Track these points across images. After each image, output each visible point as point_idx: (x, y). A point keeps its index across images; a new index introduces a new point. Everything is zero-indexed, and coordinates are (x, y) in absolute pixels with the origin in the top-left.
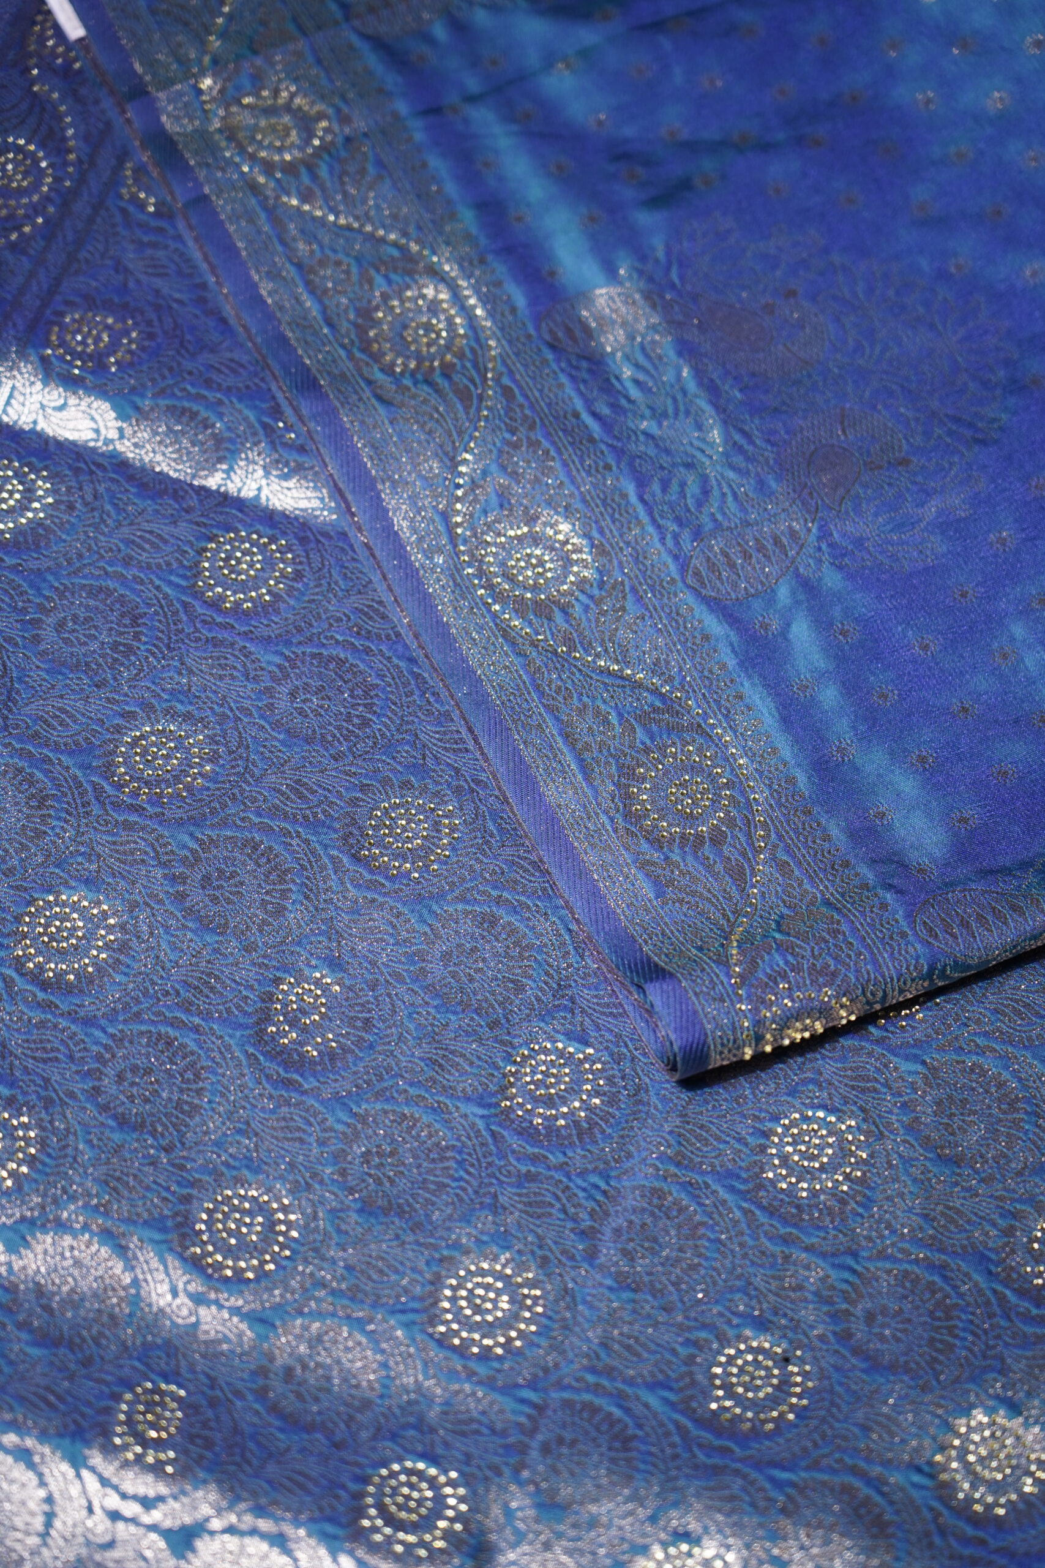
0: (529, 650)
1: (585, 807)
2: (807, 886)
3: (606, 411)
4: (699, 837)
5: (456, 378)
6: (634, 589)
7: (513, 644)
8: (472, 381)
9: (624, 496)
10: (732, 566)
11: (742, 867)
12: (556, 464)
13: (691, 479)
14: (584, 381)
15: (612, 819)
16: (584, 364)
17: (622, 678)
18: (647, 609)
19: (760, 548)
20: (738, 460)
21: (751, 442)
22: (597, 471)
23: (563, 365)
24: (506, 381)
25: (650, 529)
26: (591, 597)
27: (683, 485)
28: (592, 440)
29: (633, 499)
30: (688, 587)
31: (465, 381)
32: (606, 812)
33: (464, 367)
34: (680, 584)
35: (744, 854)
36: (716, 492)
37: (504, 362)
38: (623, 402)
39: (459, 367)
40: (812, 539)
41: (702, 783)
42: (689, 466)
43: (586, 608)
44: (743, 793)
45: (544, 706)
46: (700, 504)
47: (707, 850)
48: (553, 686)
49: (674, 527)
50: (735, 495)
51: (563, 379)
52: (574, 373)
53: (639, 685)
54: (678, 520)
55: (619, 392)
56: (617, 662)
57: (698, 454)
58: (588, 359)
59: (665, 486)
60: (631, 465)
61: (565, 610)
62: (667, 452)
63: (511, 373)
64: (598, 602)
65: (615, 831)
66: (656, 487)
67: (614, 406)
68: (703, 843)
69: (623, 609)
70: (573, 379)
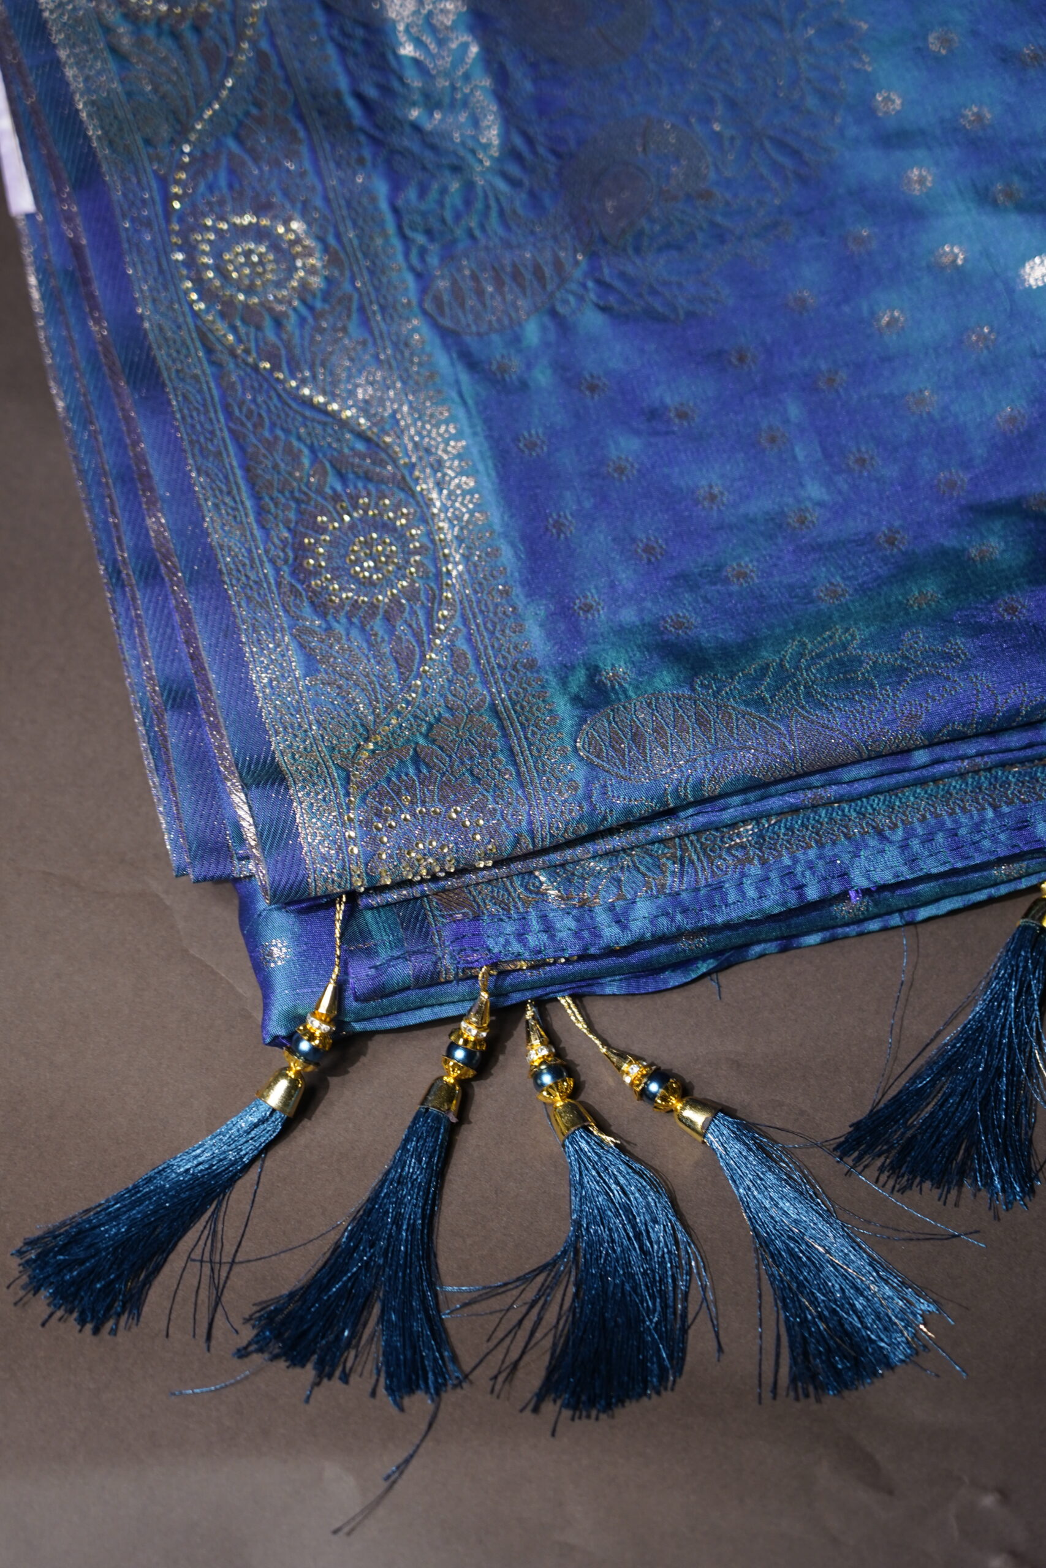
0: (226, 358)
1: (249, 551)
2: (479, 686)
3: (371, 92)
4: (373, 607)
5: (209, 33)
6: (362, 309)
7: (209, 351)
8: (225, 40)
9: (373, 200)
10: (480, 293)
11: (413, 652)
12: (304, 150)
13: (455, 186)
14: (355, 55)
15: (277, 570)
16: (360, 32)
17: (326, 413)
18: (372, 333)
19: (516, 276)
20: (514, 170)
21: (534, 152)
22: (348, 164)
23: (335, 32)
24: (264, 45)
25: (396, 242)
26: (311, 308)
27: (444, 191)
28: (350, 127)
29: (384, 206)
30: (425, 313)
31: (218, 41)
32: (272, 561)
33: (220, 20)
34: (416, 309)
35: (417, 635)
36: (479, 205)
37: (267, 22)
38: (396, 84)
39: (213, 20)
40: (578, 274)
41: (391, 544)
42: (456, 169)
43: (303, 320)
44: (435, 560)
45: (231, 431)
46: (458, 217)
47: (378, 625)
48: (244, 410)
49: (421, 239)
50: (501, 212)
51: (331, 50)
52: (346, 42)
53: (344, 424)
54: (429, 233)
55: (393, 71)
56: (324, 394)
57: (469, 157)
58: (366, 26)
59: (423, 192)
60: (388, 162)
61: (278, 322)
62: (433, 148)
63: (272, 35)
64: (317, 315)
65: (279, 585)
66: (412, 194)
67: (385, 90)
68: (374, 615)
69: (344, 329)
70: (342, 50)
